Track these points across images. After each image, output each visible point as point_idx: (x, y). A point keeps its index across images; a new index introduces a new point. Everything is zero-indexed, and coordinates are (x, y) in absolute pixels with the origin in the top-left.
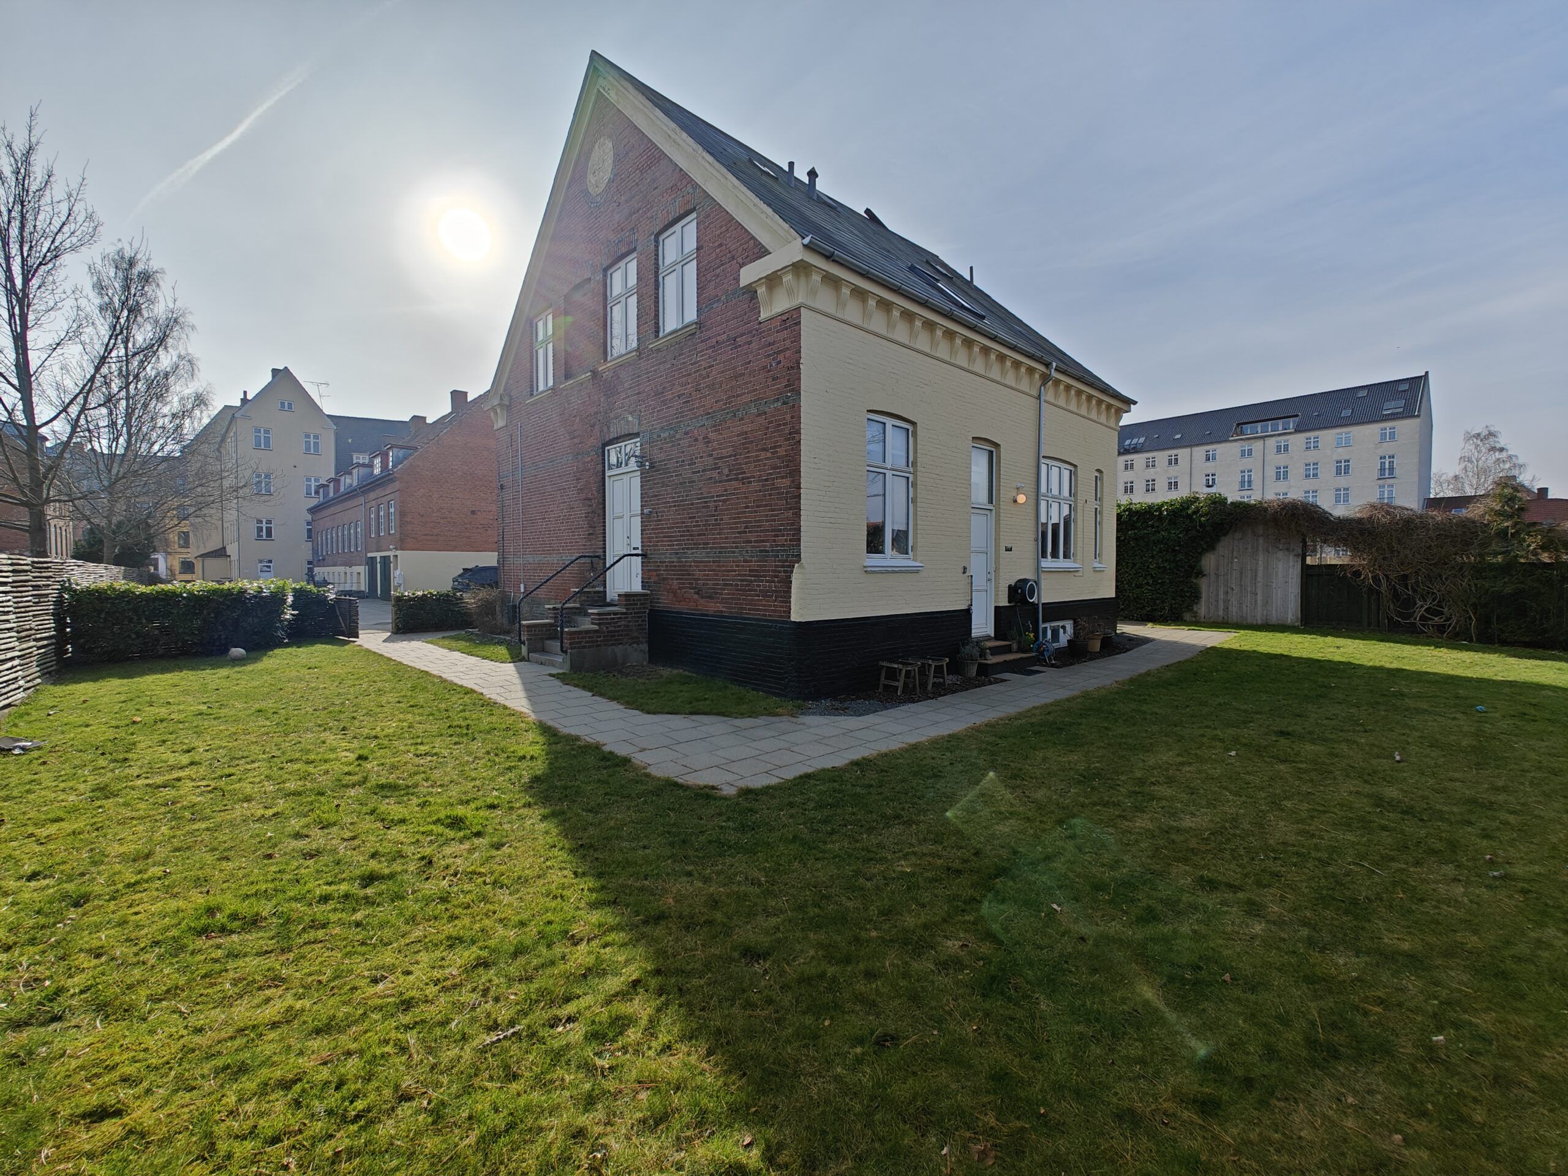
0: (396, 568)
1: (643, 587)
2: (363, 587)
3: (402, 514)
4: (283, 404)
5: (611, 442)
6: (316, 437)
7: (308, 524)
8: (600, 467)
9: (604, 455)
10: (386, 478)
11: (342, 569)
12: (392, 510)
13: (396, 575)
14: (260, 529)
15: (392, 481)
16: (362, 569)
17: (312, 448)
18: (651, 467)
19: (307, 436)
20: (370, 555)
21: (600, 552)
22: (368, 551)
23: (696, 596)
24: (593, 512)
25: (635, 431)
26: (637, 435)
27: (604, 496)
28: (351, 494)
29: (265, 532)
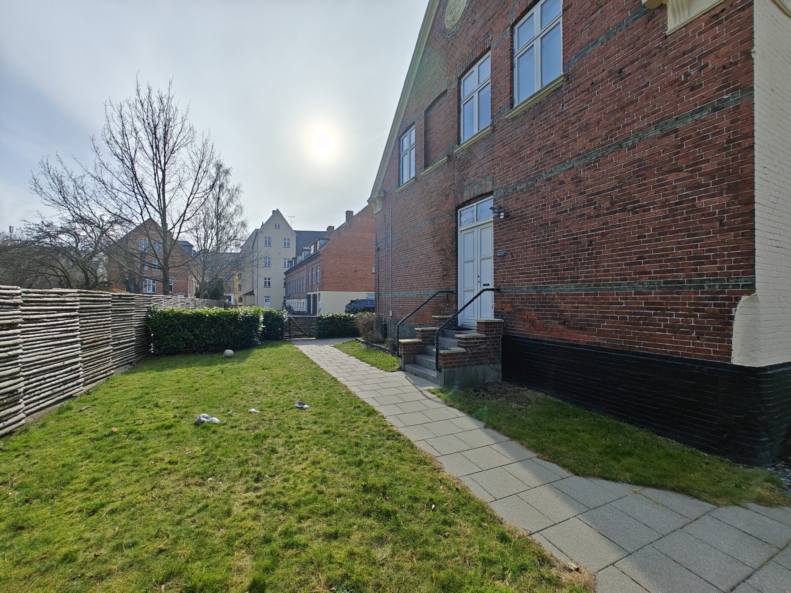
0: (319, 300)
1: (496, 316)
2: (305, 310)
3: (323, 273)
4: (276, 225)
5: (464, 204)
6: (288, 240)
7: (284, 280)
8: (454, 225)
9: (457, 216)
10: (317, 255)
11: (296, 300)
12: (318, 271)
13: (320, 303)
14: (266, 282)
15: (319, 256)
16: (305, 301)
17: (287, 245)
18: (506, 216)
19: (285, 239)
20: (308, 294)
21: (453, 289)
22: (307, 292)
23: (561, 327)
24: (447, 259)
25: (489, 189)
26: (491, 193)
27: (457, 246)
28: (302, 264)
29: (268, 284)
